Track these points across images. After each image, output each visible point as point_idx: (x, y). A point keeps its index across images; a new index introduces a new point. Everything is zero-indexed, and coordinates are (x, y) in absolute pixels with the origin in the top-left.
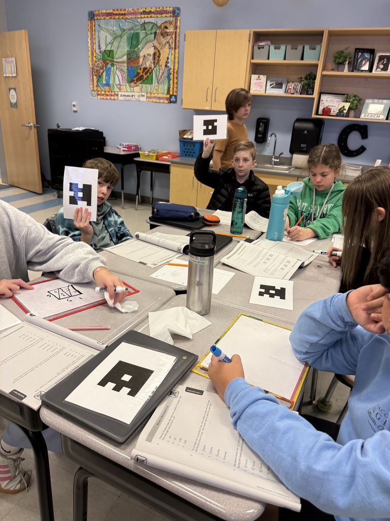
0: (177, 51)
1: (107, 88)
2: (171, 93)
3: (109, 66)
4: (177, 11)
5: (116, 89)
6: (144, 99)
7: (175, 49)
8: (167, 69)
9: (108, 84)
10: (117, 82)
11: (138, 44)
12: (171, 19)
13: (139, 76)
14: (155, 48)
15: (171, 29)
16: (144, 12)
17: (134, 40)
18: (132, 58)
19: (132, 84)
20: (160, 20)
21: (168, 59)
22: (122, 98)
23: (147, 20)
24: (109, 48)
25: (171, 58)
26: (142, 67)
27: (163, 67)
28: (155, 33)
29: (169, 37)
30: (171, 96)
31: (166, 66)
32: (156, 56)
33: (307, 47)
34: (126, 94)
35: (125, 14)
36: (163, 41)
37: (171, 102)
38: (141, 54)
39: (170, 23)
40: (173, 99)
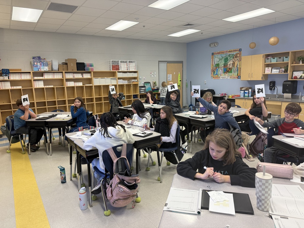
0: (240, 62)
1: (216, 75)
2: (238, 75)
3: (218, 68)
4: (240, 50)
5: (220, 76)
6: (229, 78)
8: (237, 68)
9: (217, 74)
10: (220, 73)
11: (227, 61)
12: (239, 52)
13: (227, 70)
14: (233, 61)
15: (238, 55)
16: (230, 51)
17: (226, 60)
18: (225, 65)
19: (225, 73)
20: (235, 53)
21: (237, 64)
22: (222, 78)
23: (230, 53)
24: (218, 63)
25: (238, 64)
26: (229, 68)
27: (236, 67)
28: (233, 57)
29: (238, 58)
30: (238, 76)
32: (233, 64)
33: (284, 57)
34: (223, 77)
35: (223, 52)
36: (236, 59)
37: (238, 78)
38: (228, 64)
39: (238, 53)
40: (239, 77)
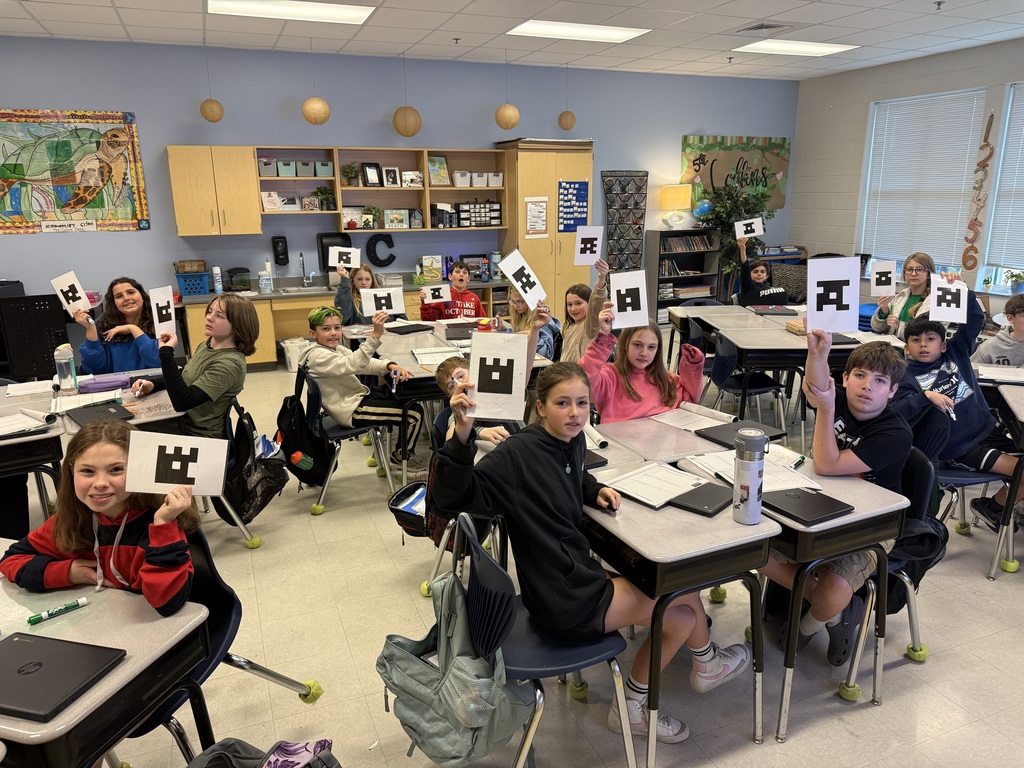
0: (139, 165)
1: (17, 218)
2: (139, 217)
3: (16, 185)
4: (129, 118)
5: (36, 219)
6: (93, 228)
7: (135, 161)
8: (127, 187)
9: (18, 212)
10: (36, 207)
11: (69, 155)
12: (122, 126)
13: (74, 197)
14: (101, 161)
15: (123, 138)
16: (74, 116)
17: (61, 150)
18: (62, 175)
19: (68, 209)
20: (104, 127)
21: (125, 174)
22: (51, 230)
23: (80, 126)
24: (12, 161)
25: (131, 174)
26: (82, 186)
27: (120, 184)
28: (98, 143)
29: (123, 148)
30: (139, 221)
31: (124, 183)
32: (106, 172)
33: (318, 164)
34: (58, 223)
35: (37, 117)
36: (114, 152)
37: (141, 229)
38: (78, 169)
39: (123, 131)
40: (144, 224)
